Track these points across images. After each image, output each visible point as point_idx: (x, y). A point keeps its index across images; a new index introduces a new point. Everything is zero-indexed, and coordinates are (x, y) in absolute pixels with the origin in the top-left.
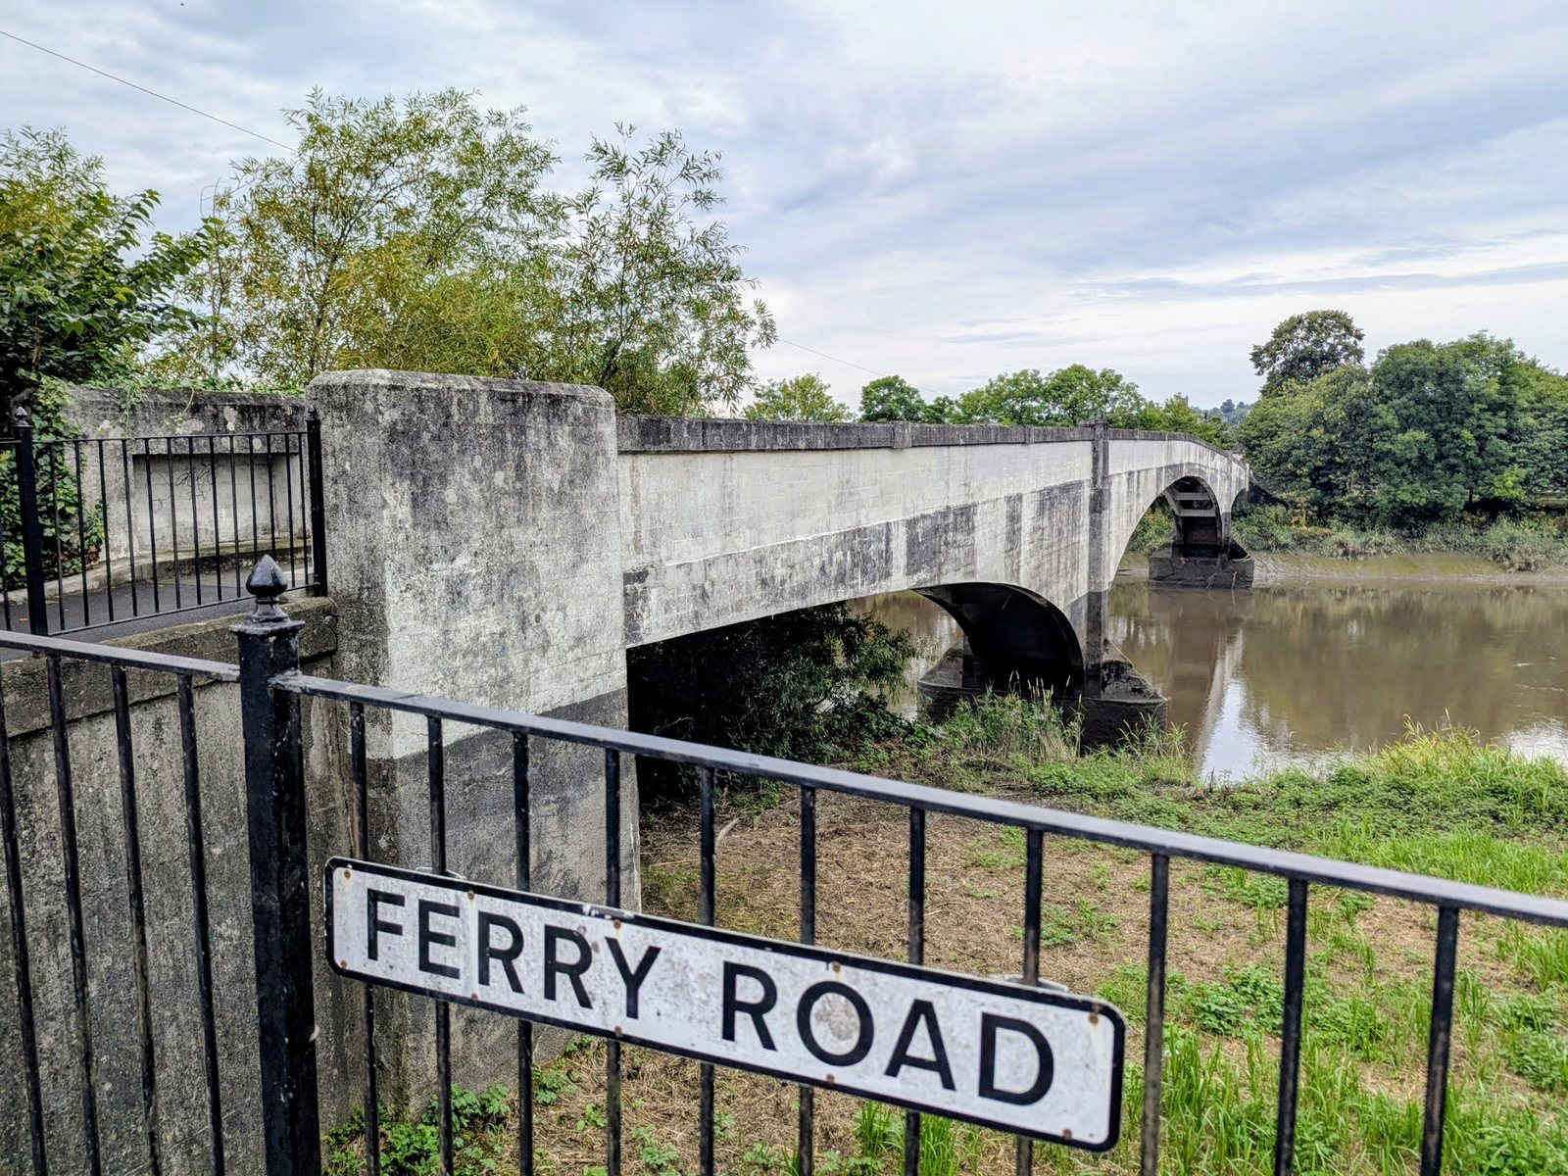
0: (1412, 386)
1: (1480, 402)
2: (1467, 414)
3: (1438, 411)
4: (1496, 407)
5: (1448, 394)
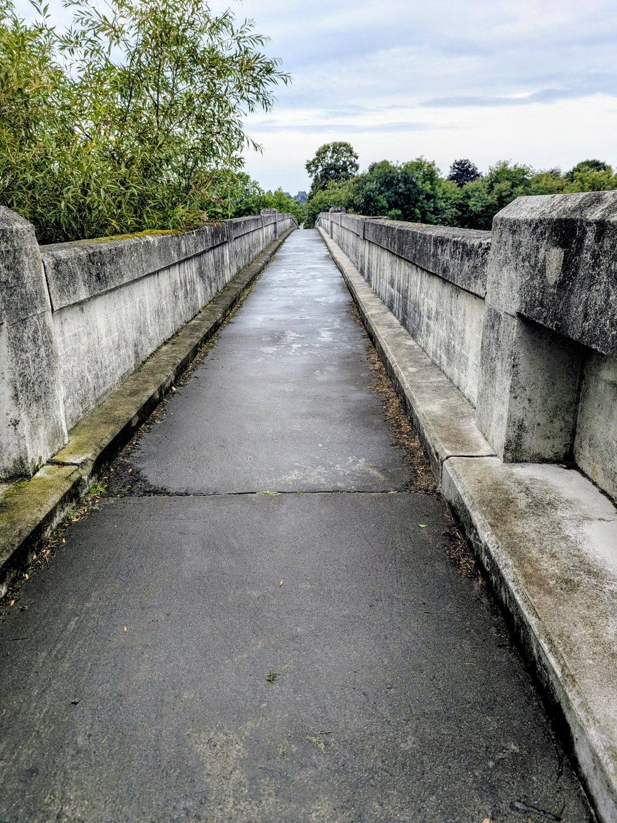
0: (392, 185)
1: (422, 195)
2: (417, 201)
3: (405, 199)
4: (429, 197)
5: (409, 190)
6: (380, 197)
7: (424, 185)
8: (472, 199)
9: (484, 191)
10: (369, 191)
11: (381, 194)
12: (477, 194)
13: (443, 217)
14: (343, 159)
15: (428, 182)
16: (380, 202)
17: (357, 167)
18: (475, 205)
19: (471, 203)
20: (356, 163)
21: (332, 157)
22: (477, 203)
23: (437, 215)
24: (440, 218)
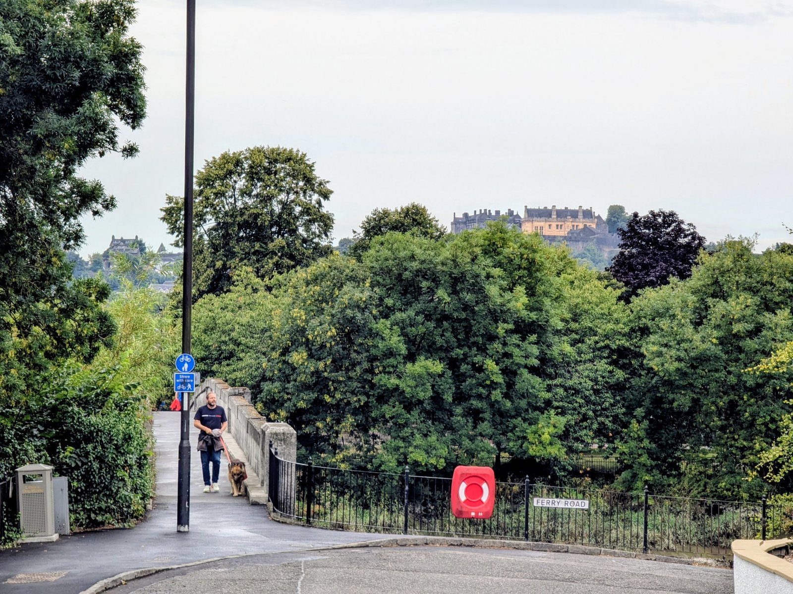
1: (505, 321)
2: (492, 338)
3: (455, 332)
4: (523, 329)
5: (466, 307)
6: (382, 325)
7: (508, 295)
8: (652, 338)
9: (685, 317)
10: (349, 306)
11: (386, 317)
12: (664, 323)
13: (570, 383)
14: (283, 196)
15: (520, 289)
16: (383, 339)
17: (326, 223)
18: (660, 354)
19: (649, 347)
20: (324, 210)
21: (245, 193)
22: (664, 350)
23: (551, 377)
24: (561, 386)
